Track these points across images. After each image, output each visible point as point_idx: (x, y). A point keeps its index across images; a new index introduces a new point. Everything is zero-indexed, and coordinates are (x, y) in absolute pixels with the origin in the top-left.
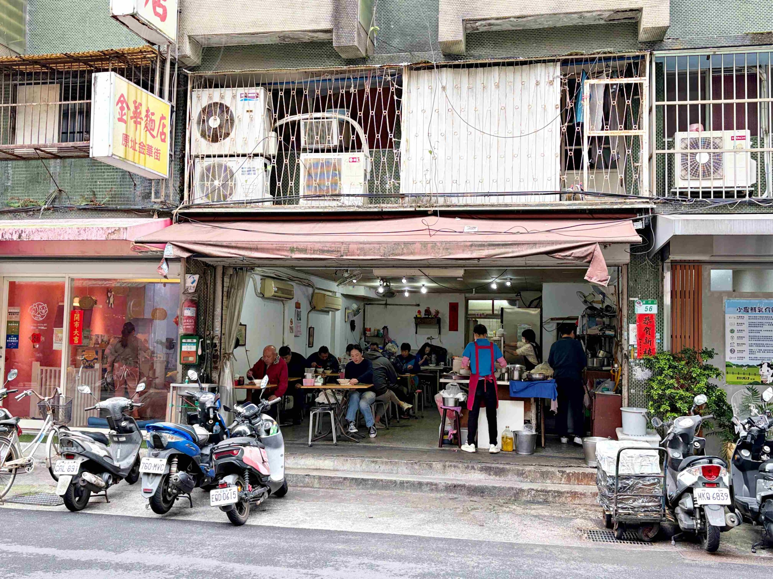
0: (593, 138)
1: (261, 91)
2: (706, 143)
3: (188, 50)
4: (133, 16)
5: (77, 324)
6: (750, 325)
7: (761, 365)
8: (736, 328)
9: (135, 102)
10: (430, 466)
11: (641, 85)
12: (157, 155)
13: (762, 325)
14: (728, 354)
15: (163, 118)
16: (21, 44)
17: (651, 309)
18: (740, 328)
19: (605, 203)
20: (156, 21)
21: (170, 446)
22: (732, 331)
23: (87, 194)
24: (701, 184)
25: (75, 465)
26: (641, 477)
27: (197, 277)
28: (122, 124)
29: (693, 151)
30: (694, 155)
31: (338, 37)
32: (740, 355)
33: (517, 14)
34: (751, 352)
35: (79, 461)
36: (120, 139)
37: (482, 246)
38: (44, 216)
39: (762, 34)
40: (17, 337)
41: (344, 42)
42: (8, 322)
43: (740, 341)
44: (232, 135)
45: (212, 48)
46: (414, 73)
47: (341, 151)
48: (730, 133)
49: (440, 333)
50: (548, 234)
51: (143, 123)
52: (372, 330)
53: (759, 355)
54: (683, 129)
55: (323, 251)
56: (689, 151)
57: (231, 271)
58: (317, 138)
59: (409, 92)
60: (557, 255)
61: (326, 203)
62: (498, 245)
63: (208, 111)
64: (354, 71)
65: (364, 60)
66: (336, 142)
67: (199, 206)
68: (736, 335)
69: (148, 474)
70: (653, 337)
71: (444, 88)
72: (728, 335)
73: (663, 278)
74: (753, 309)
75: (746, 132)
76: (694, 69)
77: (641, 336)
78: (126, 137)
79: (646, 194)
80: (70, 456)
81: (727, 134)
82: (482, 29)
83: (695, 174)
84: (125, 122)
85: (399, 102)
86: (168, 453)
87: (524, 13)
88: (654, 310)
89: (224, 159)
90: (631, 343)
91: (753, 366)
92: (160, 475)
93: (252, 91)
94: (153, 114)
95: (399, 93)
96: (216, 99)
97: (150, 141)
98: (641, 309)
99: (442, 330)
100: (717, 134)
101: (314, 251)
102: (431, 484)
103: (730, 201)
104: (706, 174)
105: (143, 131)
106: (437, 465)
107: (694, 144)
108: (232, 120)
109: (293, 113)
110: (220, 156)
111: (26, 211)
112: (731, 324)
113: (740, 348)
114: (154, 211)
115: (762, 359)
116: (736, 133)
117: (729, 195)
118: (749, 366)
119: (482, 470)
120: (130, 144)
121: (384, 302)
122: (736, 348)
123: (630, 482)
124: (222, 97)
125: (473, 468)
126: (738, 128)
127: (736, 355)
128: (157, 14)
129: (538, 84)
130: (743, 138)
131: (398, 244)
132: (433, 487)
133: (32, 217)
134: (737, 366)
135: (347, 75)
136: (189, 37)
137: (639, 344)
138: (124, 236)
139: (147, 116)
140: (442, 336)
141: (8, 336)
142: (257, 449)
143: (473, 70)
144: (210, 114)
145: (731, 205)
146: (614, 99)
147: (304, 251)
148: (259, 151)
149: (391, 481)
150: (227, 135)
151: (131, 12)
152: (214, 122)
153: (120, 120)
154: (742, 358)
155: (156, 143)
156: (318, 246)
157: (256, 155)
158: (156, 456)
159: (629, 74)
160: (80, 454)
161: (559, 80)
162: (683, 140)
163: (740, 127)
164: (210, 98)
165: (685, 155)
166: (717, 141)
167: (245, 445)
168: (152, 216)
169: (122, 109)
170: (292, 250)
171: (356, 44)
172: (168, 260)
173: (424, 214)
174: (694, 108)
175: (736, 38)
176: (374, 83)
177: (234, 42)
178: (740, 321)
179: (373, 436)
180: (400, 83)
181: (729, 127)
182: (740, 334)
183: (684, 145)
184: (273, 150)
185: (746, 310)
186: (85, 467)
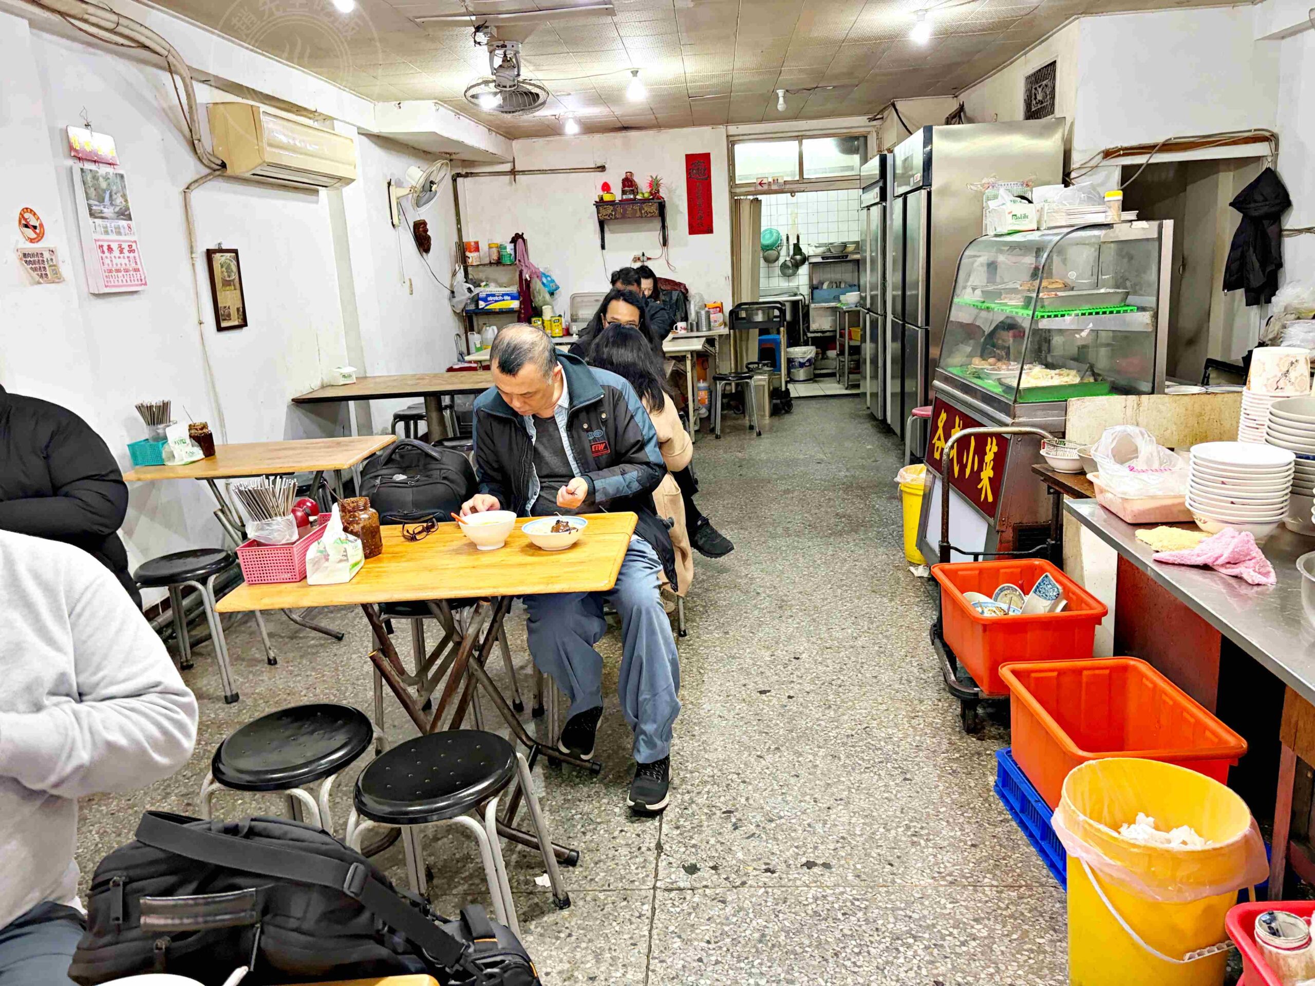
49: (665, 243)
52: (484, 247)
99: (671, 234)
121: (507, 167)
140: (672, 249)
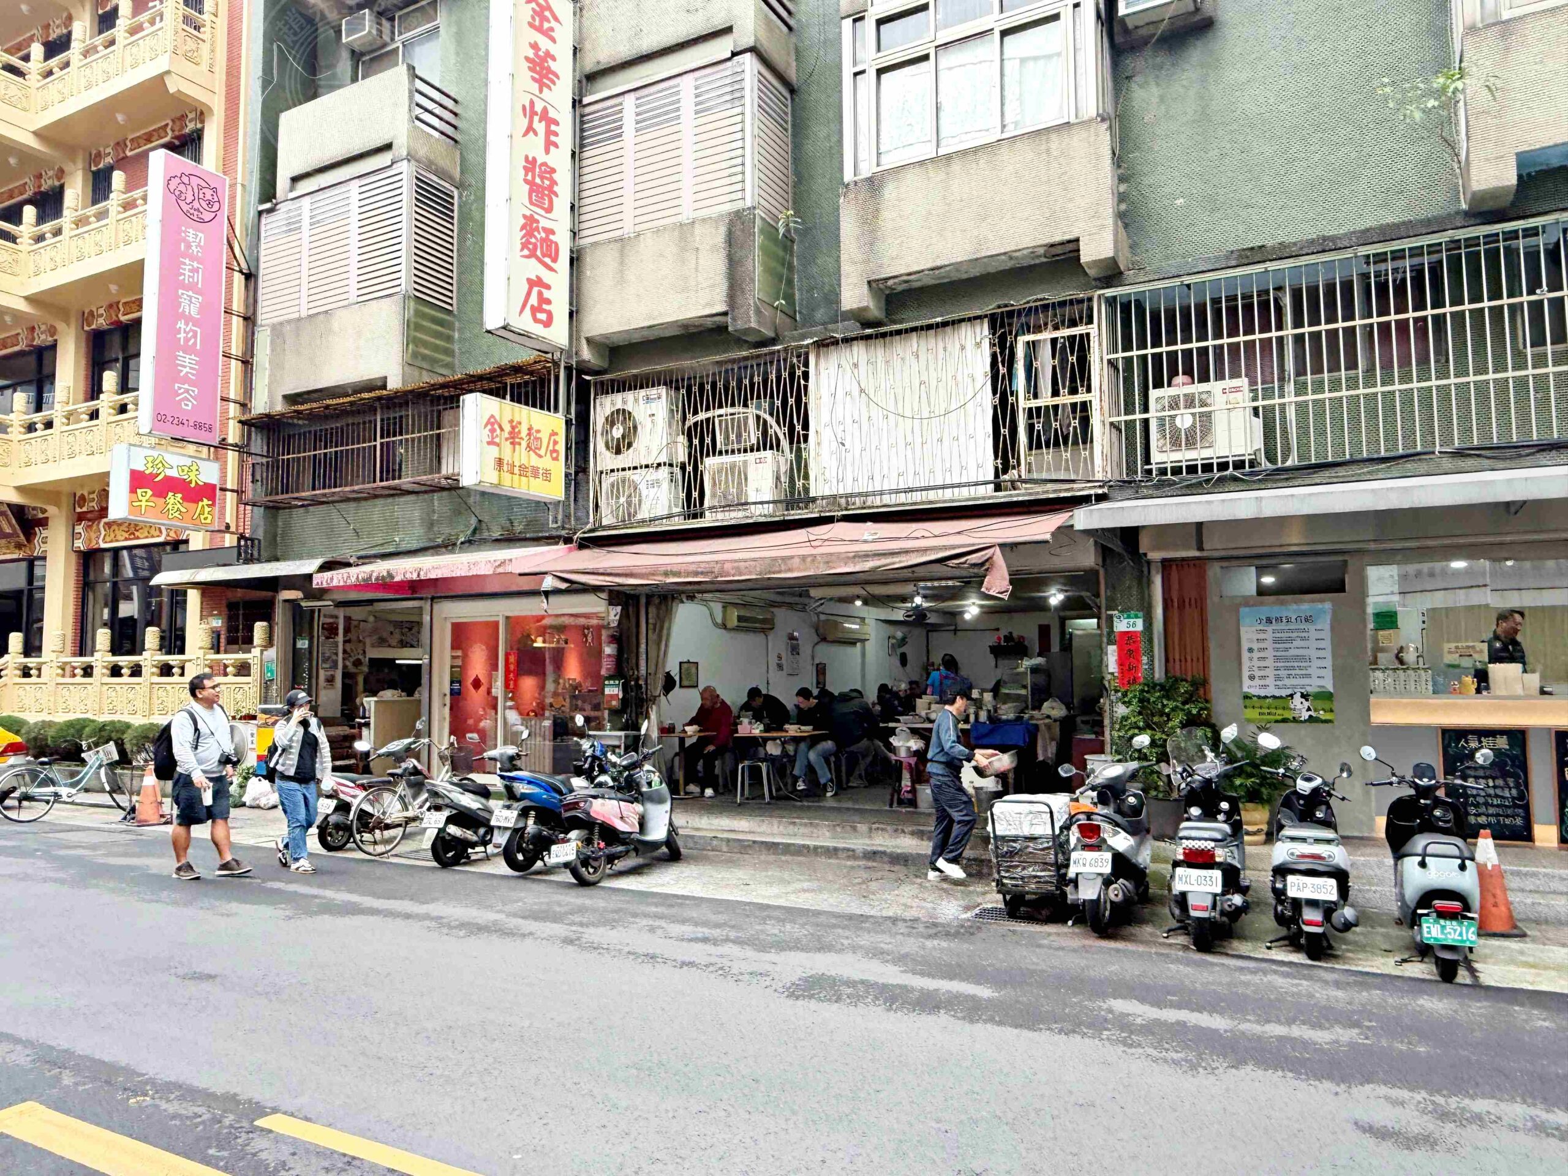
0: (1030, 409)
1: (663, 390)
2: (1190, 402)
3: (586, 354)
4: (504, 328)
5: (512, 667)
6: (1276, 641)
7: (1291, 696)
8: (1255, 646)
9: (511, 421)
10: (854, 829)
11: (1088, 335)
12: (547, 475)
13: (1291, 640)
14: (1246, 682)
15: (554, 434)
16: (448, 366)
17: (1134, 624)
18: (1262, 645)
19: (1047, 492)
20: (537, 330)
21: (524, 797)
22: (1250, 650)
23: (503, 521)
24: (1184, 456)
25: (440, 818)
26: (1032, 839)
27: (619, 608)
28: (495, 449)
29: (1172, 413)
30: (1173, 417)
31: (734, 319)
32: (1262, 682)
33: (929, 265)
34: (1278, 678)
35: (446, 813)
36: (492, 463)
37: (866, 556)
38: (462, 550)
39: (1252, 249)
40: (459, 682)
41: (740, 325)
42: (452, 667)
43: (1262, 664)
44: (635, 445)
45: (619, 347)
46: (823, 350)
47: (758, 450)
48: (1221, 384)
50: (958, 537)
51: (524, 444)
53: (1287, 682)
54: (1158, 384)
55: (696, 574)
56: (1167, 413)
57: (656, 601)
58: (733, 437)
59: (818, 373)
60: (952, 563)
61: (733, 514)
62: (884, 554)
63: (611, 421)
64: (758, 356)
65: (773, 341)
66: (754, 441)
67: (610, 527)
68: (1256, 655)
69: (499, 828)
70: (1139, 661)
71: (856, 365)
72: (1245, 655)
73: (1149, 583)
74: (1279, 620)
75: (1243, 382)
76: (1185, 303)
77: (1121, 663)
78: (500, 462)
79: (1099, 476)
80: (438, 808)
81: (1214, 387)
82: (900, 288)
83: (1176, 443)
84: (498, 445)
85: (806, 387)
86: (522, 804)
87: (939, 263)
88: (1139, 625)
89: (627, 473)
90: (1111, 670)
91: (1281, 697)
92: (506, 828)
93: (653, 392)
94: (538, 431)
95: (806, 376)
96: (619, 406)
97: (534, 461)
98: (1122, 625)
100: (1204, 387)
101: (688, 574)
102: (848, 850)
103: (1207, 476)
104: (1191, 443)
105: (524, 452)
106: (862, 828)
107: (1174, 404)
108: (635, 428)
109: (708, 409)
110: (624, 469)
111: (446, 547)
112: (1250, 640)
113: (1262, 673)
114: (559, 537)
115: (1294, 686)
116: (1228, 383)
117: (1223, 466)
118: (1274, 697)
119: (913, 833)
120: (505, 468)
121: (952, 628)
122: (1257, 673)
123: (1017, 845)
124: (624, 402)
125: (903, 831)
126: (1231, 377)
127: (1257, 682)
128: (536, 320)
129: (963, 348)
130: (1237, 389)
131: (774, 559)
132: (851, 854)
133: (452, 552)
134: (1259, 697)
135: (749, 363)
136: (588, 340)
137: (1122, 672)
138: (509, 568)
139: (529, 434)
141: (452, 682)
142: (615, 802)
143: (888, 339)
144: (612, 424)
145: (1208, 481)
146: (1072, 354)
147: (677, 574)
148: (663, 458)
149: (804, 846)
150: (630, 445)
151: (502, 324)
152: (617, 432)
153: (491, 443)
154: (1265, 686)
155: (545, 463)
156: (692, 568)
157: (659, 465)
158: (508, 807)
159: (1073, 323)
160: (447, 806)
161: (987, 341)
162: (1158, 399)
163: (1235, 374)
164: (613, 404)
165: (1161, 420)
166: (1204, 396)
167: (595, 797)
168: (557, 543)
169: (493, 431)
170: (666, 574)
171: (753, 325)
172: (547, 594)
173: (829, 520)
174: (1172, 355)
175: (1217, 258)
176: (779, 371)
177: (636, 338)
178: (1262, 636)
179: (829, 794)
180: (806, 365)
181: (1220, 376)
182: (1262, 655)
183: (1159, 407)
184: (682, 455)
185: (1269, 621)
186: (450, 820)
